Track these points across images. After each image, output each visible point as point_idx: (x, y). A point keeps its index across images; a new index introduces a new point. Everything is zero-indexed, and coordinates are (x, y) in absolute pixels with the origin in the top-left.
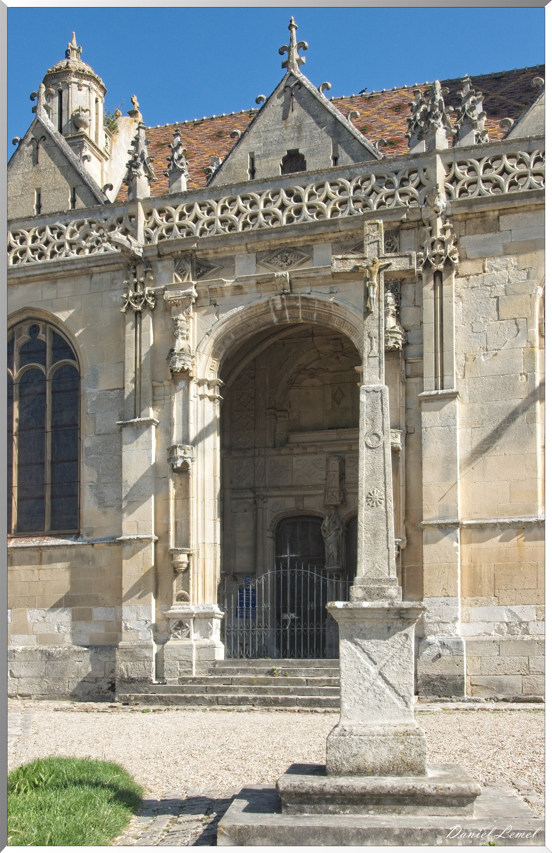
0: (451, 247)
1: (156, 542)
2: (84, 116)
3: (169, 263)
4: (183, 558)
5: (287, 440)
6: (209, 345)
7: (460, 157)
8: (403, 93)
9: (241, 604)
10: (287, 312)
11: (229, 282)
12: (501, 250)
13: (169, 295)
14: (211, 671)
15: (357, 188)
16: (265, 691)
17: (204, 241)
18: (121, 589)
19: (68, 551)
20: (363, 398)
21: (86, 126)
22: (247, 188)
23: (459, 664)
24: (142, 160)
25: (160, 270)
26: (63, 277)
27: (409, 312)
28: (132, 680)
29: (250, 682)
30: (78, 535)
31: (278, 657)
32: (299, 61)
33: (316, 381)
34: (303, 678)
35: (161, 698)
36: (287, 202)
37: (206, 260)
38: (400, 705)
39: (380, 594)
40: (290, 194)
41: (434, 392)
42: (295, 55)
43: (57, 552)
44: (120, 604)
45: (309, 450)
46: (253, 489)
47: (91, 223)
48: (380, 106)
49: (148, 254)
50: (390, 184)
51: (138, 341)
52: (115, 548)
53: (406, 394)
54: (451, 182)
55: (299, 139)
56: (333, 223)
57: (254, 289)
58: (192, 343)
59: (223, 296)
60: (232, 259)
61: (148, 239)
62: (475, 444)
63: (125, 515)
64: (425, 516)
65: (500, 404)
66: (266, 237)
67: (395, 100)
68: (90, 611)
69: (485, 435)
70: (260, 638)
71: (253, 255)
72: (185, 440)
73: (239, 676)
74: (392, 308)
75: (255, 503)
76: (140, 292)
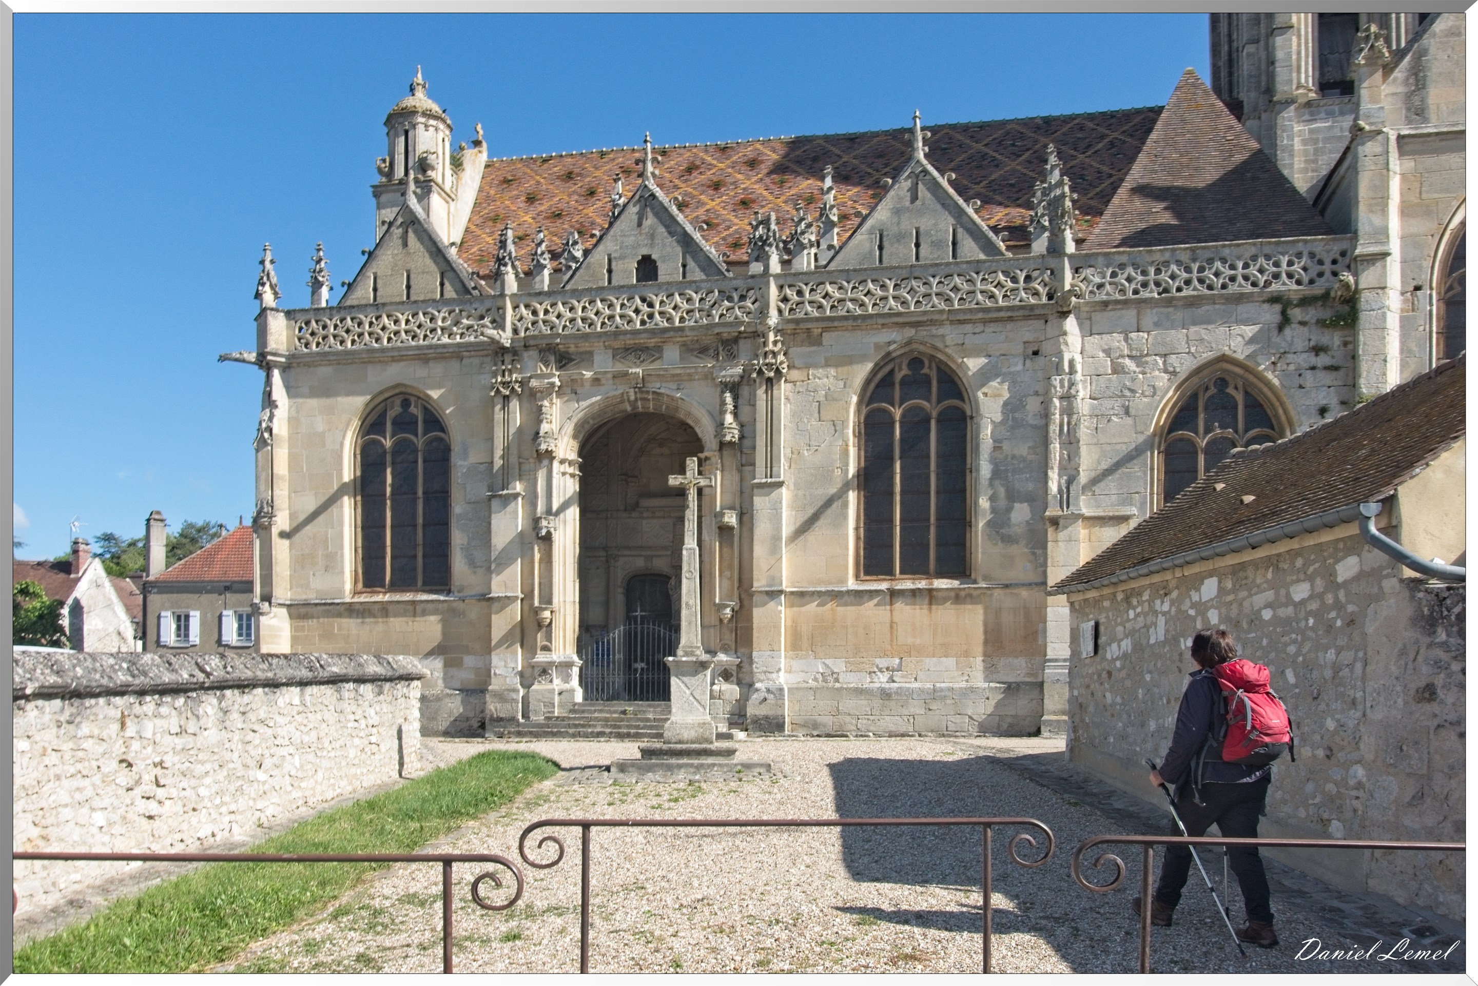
0: (781, 357)
1: (522, 600)
2: (432, 158)
3: (534, 353)
4: (547, 614)
5: (637, 505)
6: (570, 428)
7: (790, 280)
8: (758, 146)
9: (598, 655)
10: (639, 403)
11: (588, 374)
12: (823, 361)
13: (534, 383)
14: (571, 711)
15: (701, 300)
16: (620, 727)
17: (565, 337)
18: (490, 640)
19: (440, 606)
20: (684, 552)
21: (433, 168)
22: (606, 292)
23: (782, 706)
24: (510, 258)
25: (526, 359)
26: (435, 358)
27: (745, 410)
28: (500, 719)
29: (606, 720)
30: (449, 592)
31: (629, 700)
32: (653, 174)
33: (665, 450)
34: (651, 716)
35: (531, 733)
36: (641, 307)
37: (567, 353)
38: (701, 709)
39: (692, 654)
40: (643, 300)
41: (764, 480)
42: (650, 168)
43: (430, 607)
44: (490, 653)
45: (658, 514)
46: (605, 548)
47: (461, 311)
48: (734, 158)
49: (516, 344)
50: (730, 299)
51: (506, 422)
52: (484, 604)
53: (741, 480)
54: (782, 301)
55: (652, 245)
56: (681, 329)
57: (611, 382)
58: (555, 427)
59: (582, 385)
60: (591, 353)
61: (515, 331)
62: (798, 524)
63: (494, 576)
64: (755, 584)
65: (820, 492)
66: (621, 337)
67: (749, 152)
68: (462, 659)
69: (806, 517)
70: (613, 683)
71: (610, 351)
72: (549, 512)
73: (596, 715)
74: (730, 407)
75: (607, 561)
76: (507, 379)
